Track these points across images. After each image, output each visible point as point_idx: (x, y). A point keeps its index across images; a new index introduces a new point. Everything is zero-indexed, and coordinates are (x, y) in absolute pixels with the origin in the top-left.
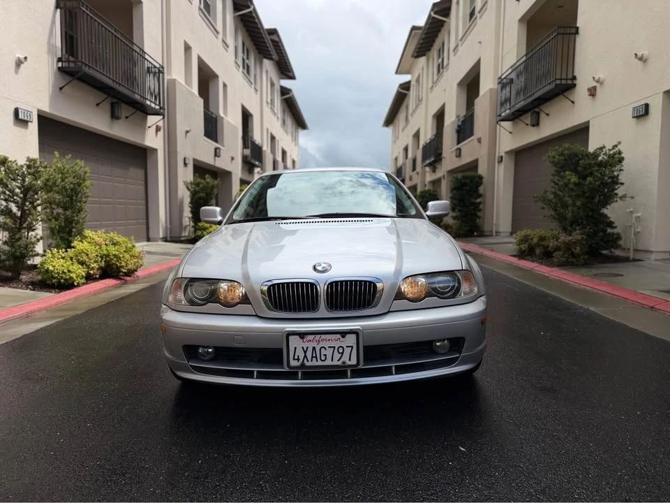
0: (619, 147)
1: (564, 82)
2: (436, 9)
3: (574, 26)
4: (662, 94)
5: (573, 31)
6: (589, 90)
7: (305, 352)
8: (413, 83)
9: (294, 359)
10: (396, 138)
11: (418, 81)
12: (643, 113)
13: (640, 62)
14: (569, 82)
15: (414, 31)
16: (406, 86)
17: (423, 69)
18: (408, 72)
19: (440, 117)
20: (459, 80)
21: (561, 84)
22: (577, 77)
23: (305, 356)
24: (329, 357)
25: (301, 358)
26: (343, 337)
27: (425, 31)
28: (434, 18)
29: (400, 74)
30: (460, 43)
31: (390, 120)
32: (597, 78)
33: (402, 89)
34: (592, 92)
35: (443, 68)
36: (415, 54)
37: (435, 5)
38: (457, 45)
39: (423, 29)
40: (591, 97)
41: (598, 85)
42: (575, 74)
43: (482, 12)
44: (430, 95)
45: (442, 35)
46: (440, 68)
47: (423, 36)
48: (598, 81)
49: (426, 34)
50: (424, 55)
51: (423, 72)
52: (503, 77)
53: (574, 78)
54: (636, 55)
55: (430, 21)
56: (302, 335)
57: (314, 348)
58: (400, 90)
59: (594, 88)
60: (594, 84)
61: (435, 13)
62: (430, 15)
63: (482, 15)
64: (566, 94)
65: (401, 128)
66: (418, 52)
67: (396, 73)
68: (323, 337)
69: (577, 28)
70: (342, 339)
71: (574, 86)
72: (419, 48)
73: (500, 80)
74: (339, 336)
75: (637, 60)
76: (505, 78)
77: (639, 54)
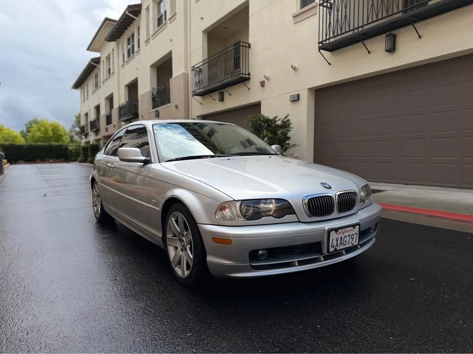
0: (289, 117)
1: (244, 76)
2: (130, 10)
3: (247, 42)
4: (307, 90)
5: (247, 45)
6: (261, 82)
7: (337, 241)
8: (103, 59)
9: (332, 247)
10: (84, 99)
11: (108, 58)
12: (296, 99)
13: (293, 70)
14: (247, 76)
15: (107, 22)
16: (97, 61)
17: (113, 50)
18: (97, 51)
19: (133, 87)
20: (152, 63)
21: (243, 77)
22: (251, 74)
23: (337, 244)
24: (347, 242)
25: (335, 245)
26: (354, 228)
27: (119, 24)
28: (127, 15)
29: (91, 50)
30: (151, 38)
31: (79, 84)
32: (266, 76)
33: (93, 62)
34: (263, 84)
35: (133, 52)
36: (108, 39)
37: (129, 7)
38: (149, 39)
39: (117, 22)
40: (261, 87)
41: (266, 80)
42: (250, 72)
43: (172, 20)
44: (122, 71)
45: (132, 29)
46: (131, 52)
47: (117, 27)
48: (267, 78)
49: (119, 26)
50: (115, 40)
51: (113, 53)
52: (196, 67)
53: (249, 74)
54: (292, 66)
55: (124, 17)
56: (336, 230)
57: (341, 237)
58: (91, 62)
59: (264, 81)
60: (264, 79)
61: (129, 12)
62: (125, 13)
63: (172, 22)
64: (245, 82)
65: (90, 91)
66: (110, 37)
67: (88, 49)
68: (346, 229)
69: (250, 44)
70: (354, 230)
71: (249, 79)
72: (112, 35)
73: (193, 68)
74: (352, 228)
75: (292, 69)
76: (198, 68)
77: (294, 66)
